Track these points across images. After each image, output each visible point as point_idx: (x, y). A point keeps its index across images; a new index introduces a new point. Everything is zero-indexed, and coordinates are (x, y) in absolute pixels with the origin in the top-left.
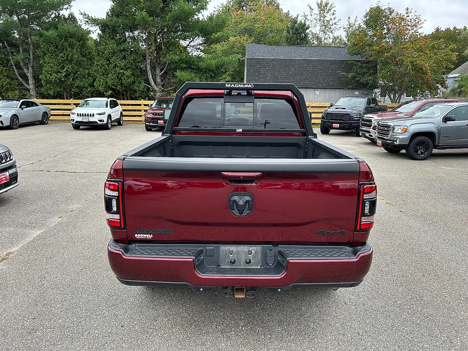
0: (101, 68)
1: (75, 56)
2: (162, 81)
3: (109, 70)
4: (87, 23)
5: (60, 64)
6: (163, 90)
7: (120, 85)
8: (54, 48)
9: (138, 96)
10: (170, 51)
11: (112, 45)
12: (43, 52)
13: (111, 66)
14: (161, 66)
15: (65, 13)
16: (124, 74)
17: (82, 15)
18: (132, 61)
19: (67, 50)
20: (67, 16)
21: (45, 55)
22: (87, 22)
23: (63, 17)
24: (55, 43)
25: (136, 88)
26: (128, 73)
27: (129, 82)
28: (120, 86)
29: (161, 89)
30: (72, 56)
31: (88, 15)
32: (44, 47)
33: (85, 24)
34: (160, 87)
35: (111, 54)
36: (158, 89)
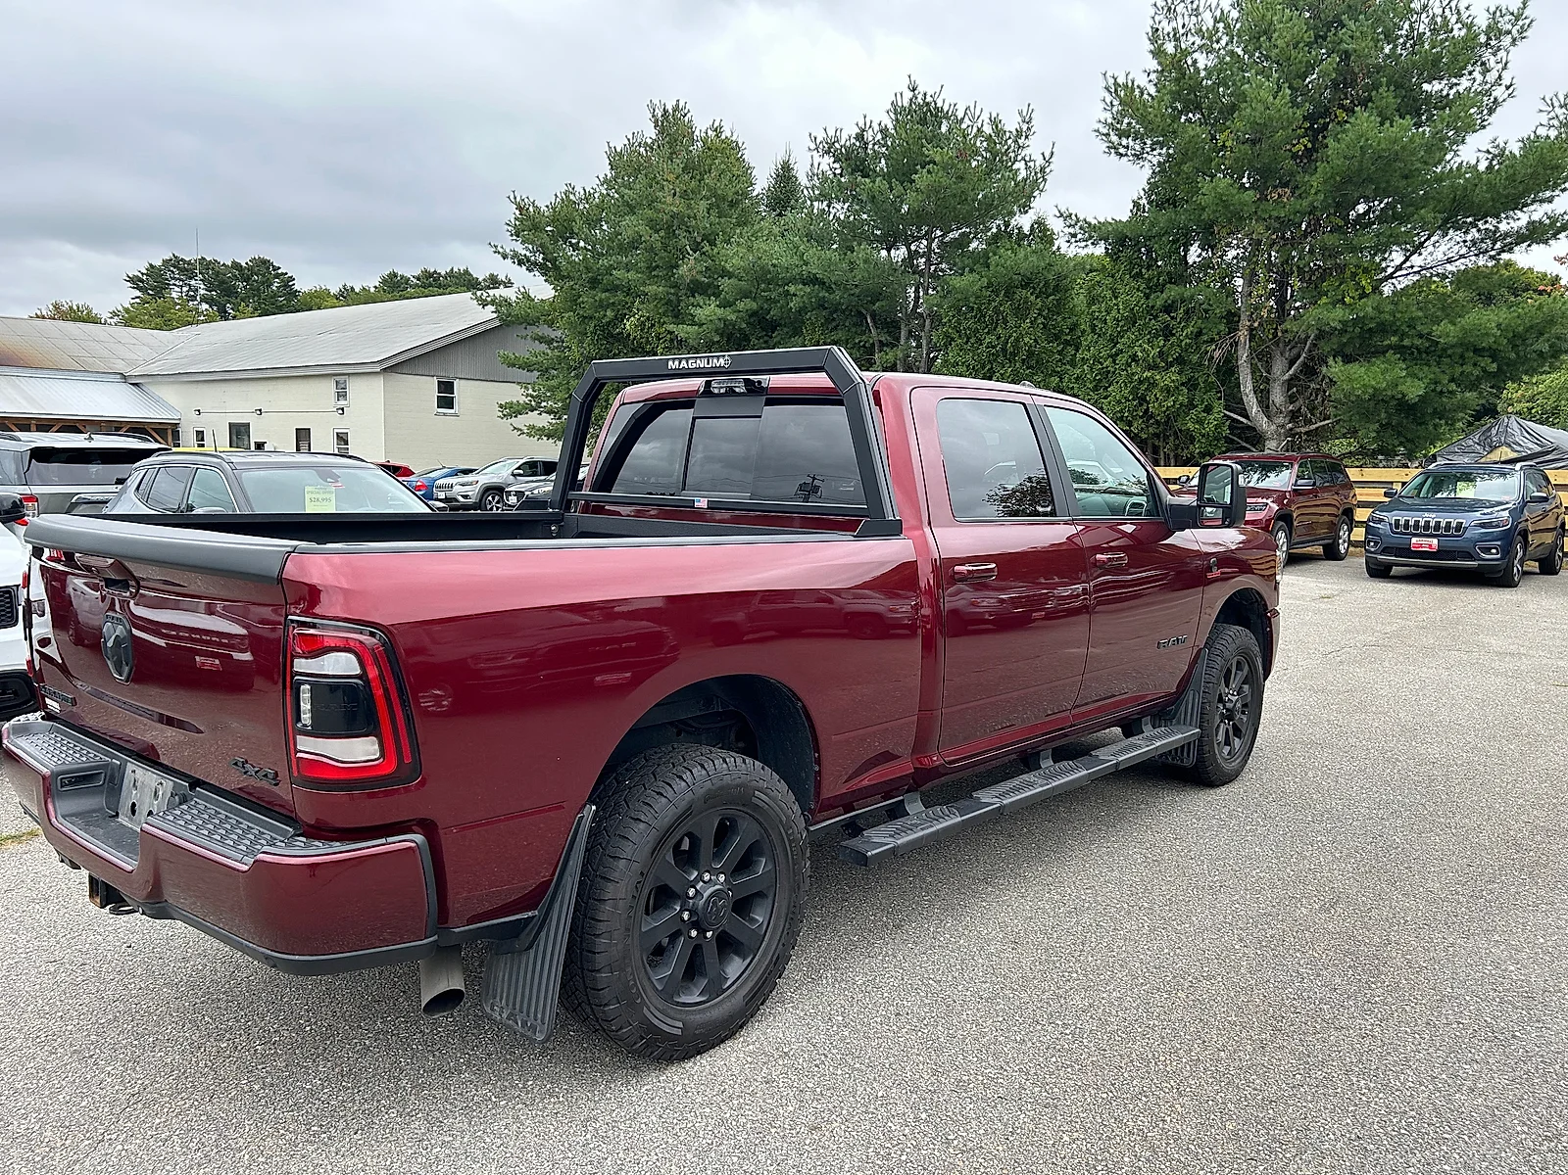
0: (1092, 369)
1: (1026, 340)
2: (1292, 399)
3: (1114, 372)
4: (1073, 240)
5: (983, 367)
6: (1291, 429)
7: (1141, 417)
8: (975, 323)
9: (1198, 451)
10: (1321, 295)
11: (1131, 296)
12: (946, 335)
13: (1122, 359)
14: (1290, 350)
15: (1024, 221)
16: (1153, 384)
17: (1062, 219)
18: (1188, 341)
19: (1005, 322)
20: (1026, 229)
21: (951, 345)
22: (1074, 236)
23: (1016, 231)
24: (979, 309)
25: (1190, 425)
26: (1170, 377)
27: (1168, 407)
28: (1143, 421)
29: (1283, 426)
30: (1017, 340)
31: (1076, 216)
32: (950, 321)
33: (1068, 242)
34: (1280, 420)
35: (1120, 324)
36: (1273, 427)
